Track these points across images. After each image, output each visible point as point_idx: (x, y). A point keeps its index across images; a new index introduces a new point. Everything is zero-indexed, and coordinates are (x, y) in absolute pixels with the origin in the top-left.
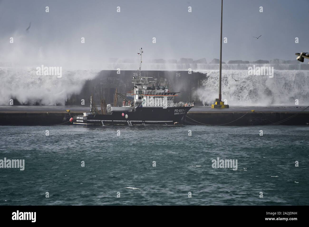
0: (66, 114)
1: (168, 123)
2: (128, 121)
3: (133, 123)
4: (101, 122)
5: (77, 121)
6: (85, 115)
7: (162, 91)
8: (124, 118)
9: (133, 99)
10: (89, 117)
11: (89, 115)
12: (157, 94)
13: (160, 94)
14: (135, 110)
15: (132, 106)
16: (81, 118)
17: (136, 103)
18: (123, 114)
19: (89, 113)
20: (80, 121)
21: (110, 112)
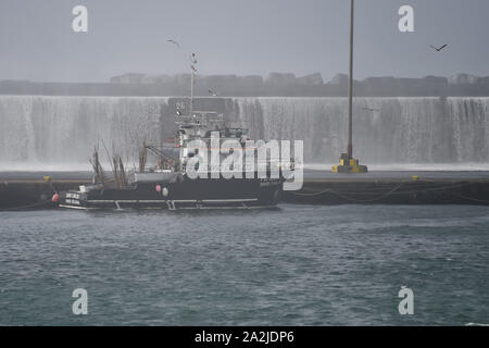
1: (248, 204)
2: (168, 202)
3: (177, 205)
4: (114, 205)
5: (68, 201)
6: (83, 189)
8: (160, 194)
9: (178, 155)
10: (91, 195)
11: (91, 191)
14: (182, 179)
15: (176, 171)
16: (74, 196)
18: (158, 188)
19: (91, 187)
20: (73, 202)
21: (133, 184)
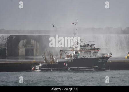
0: (32, 63)
1: (94, 68)
2: (68, 68)
3: (71, 69)
4: (50, 69)
5: (36, 69)
6: (40, 65)
7: (90, 48)
8: (65, 66)
10: (42, 67)
11: (43, 65)
12: (87, 50)
13: (88, 49)
14: (73, 61)
15: (71, 58)
16: (38, 67)
17: (73, 56)
18: (65, 64)
19: (43, 64)
20: (38, 69)
21: (57, 63)
